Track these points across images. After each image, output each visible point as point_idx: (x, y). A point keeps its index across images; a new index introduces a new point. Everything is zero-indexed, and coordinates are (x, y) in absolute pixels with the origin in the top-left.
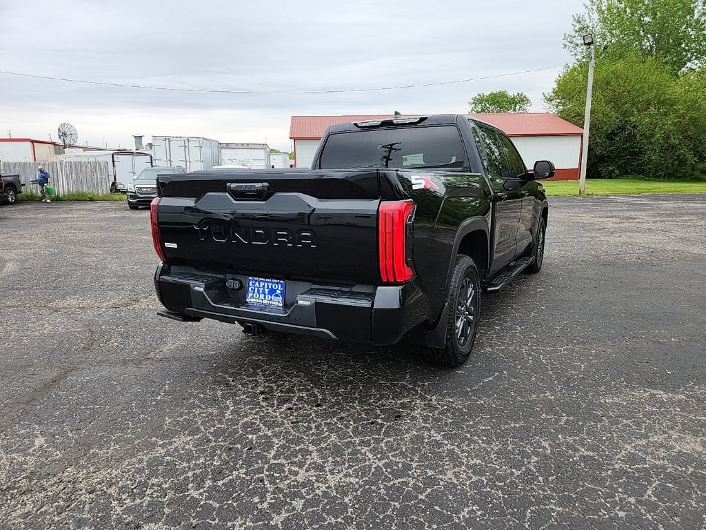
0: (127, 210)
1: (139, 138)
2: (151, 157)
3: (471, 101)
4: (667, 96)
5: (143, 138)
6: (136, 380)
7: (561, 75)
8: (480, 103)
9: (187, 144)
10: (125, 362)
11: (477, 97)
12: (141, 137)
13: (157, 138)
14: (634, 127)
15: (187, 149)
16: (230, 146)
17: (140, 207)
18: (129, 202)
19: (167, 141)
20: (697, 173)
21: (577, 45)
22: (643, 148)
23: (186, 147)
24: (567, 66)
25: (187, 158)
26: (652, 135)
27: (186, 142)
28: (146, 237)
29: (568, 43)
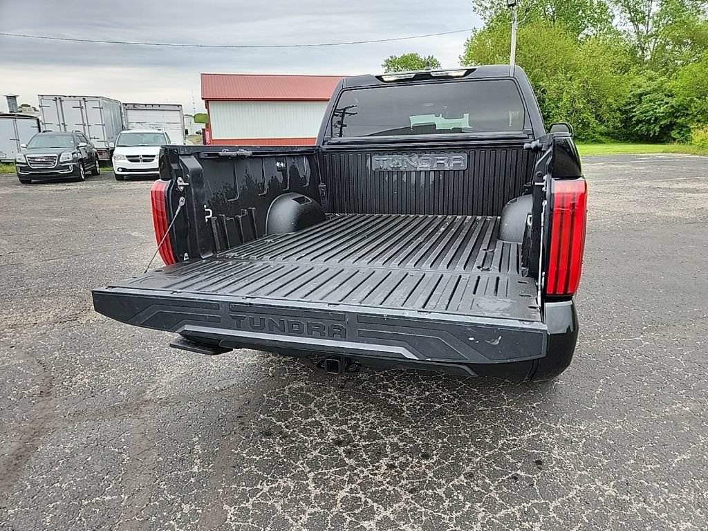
0: (18, 185)
1: (12, 99)
2: (38, 120)
3: (384, 63)
4: (573, 62)
5: (17, 98)
6: (146, 441)
7: (470, 39)
8: (393, 65)
9: (83, 105)
10: (115, 410)
11: (390, 59)
12: (15, 97)
13: (44, 97)
14: (543, 92)
15: (84, 110)
16: (138, 108)
17: (33, 181)
18: (19, 176)
19: (58, 101)
20: (598, 136)
21: (486, 8)
22: (551, 112)
23: (82, 108)
24: (475, 30)
25: (86, 122)
26: (560, 100)
27: (83, 102)
28: (58, 220)
29: (477, 6)
